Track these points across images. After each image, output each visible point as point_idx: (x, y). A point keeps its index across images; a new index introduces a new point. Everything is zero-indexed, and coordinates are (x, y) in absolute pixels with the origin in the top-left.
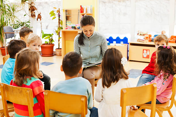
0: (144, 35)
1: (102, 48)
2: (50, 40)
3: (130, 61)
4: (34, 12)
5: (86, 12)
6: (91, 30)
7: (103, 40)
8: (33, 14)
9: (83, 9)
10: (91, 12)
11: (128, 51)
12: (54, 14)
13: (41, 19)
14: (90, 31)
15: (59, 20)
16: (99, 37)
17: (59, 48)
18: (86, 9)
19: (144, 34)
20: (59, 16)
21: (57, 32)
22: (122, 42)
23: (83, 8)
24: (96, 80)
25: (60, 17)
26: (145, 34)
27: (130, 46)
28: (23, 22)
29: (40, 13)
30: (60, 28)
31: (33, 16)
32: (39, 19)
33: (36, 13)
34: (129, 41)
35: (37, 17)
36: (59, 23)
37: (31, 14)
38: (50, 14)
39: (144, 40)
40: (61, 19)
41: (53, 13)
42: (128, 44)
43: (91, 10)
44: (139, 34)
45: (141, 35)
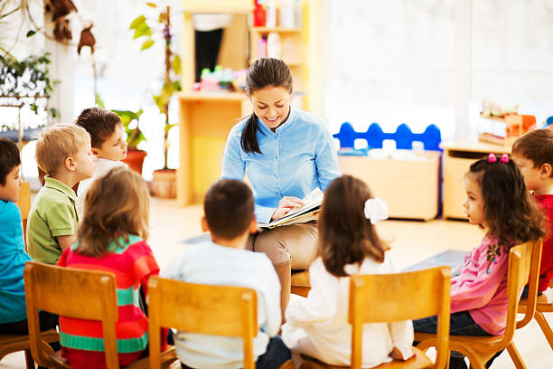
0: (503, 117)
1: (318, 164)
2: (129, 135)
3: (450, 219)
4: (67, 21)
5: (278, 23)
6: (280, 104)
7: (322, 137)
8: (61, 28)
9: (264, 13)
10: (296, 21)
11: (440, 180)
12: (147, 30)
13: (95, 47)
14: (278, 105)
15: (169, 53)
16: (308, 127)
17: (166, 169)
18: (278, 12)
19: (504, 112)
20: (168, 37)
21: (158, 100)
22: (418, 145)
23: (264, 7)
24: (294, 272)
25: (173, 39)
26: (508, 114)
27: (448, 161)
28: (20, 60)
29: (88, 26)
30: (172, 86)
31: (62, 35)
32: (86, 49)
33: (76, 23)
34: (447, 143)
35: (76, 38)
36: (169, 65)
37: (51, 26)
38: (132, 27)
39: (502, 138)
40: (173, 48)
41: (142, 26)
42: (442, 151)
43: (296, 14)
44: (487, 113)
45: (492, 115)
